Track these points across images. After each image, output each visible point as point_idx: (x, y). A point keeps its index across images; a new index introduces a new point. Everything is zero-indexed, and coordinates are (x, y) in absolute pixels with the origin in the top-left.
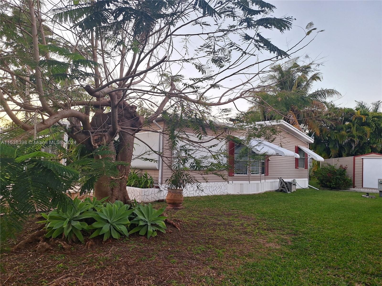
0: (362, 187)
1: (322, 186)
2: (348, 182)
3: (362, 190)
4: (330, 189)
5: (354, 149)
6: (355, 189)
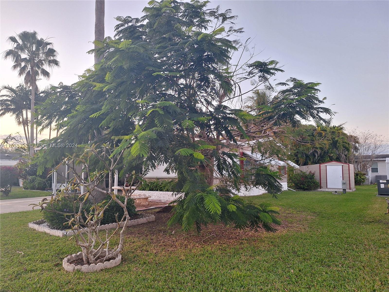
0: (327, 188)
1: (298, 188)
2: (316, 184)
3: (327, 190)
4: (304, 190)
5: (317, 158)
6: (321, 189)
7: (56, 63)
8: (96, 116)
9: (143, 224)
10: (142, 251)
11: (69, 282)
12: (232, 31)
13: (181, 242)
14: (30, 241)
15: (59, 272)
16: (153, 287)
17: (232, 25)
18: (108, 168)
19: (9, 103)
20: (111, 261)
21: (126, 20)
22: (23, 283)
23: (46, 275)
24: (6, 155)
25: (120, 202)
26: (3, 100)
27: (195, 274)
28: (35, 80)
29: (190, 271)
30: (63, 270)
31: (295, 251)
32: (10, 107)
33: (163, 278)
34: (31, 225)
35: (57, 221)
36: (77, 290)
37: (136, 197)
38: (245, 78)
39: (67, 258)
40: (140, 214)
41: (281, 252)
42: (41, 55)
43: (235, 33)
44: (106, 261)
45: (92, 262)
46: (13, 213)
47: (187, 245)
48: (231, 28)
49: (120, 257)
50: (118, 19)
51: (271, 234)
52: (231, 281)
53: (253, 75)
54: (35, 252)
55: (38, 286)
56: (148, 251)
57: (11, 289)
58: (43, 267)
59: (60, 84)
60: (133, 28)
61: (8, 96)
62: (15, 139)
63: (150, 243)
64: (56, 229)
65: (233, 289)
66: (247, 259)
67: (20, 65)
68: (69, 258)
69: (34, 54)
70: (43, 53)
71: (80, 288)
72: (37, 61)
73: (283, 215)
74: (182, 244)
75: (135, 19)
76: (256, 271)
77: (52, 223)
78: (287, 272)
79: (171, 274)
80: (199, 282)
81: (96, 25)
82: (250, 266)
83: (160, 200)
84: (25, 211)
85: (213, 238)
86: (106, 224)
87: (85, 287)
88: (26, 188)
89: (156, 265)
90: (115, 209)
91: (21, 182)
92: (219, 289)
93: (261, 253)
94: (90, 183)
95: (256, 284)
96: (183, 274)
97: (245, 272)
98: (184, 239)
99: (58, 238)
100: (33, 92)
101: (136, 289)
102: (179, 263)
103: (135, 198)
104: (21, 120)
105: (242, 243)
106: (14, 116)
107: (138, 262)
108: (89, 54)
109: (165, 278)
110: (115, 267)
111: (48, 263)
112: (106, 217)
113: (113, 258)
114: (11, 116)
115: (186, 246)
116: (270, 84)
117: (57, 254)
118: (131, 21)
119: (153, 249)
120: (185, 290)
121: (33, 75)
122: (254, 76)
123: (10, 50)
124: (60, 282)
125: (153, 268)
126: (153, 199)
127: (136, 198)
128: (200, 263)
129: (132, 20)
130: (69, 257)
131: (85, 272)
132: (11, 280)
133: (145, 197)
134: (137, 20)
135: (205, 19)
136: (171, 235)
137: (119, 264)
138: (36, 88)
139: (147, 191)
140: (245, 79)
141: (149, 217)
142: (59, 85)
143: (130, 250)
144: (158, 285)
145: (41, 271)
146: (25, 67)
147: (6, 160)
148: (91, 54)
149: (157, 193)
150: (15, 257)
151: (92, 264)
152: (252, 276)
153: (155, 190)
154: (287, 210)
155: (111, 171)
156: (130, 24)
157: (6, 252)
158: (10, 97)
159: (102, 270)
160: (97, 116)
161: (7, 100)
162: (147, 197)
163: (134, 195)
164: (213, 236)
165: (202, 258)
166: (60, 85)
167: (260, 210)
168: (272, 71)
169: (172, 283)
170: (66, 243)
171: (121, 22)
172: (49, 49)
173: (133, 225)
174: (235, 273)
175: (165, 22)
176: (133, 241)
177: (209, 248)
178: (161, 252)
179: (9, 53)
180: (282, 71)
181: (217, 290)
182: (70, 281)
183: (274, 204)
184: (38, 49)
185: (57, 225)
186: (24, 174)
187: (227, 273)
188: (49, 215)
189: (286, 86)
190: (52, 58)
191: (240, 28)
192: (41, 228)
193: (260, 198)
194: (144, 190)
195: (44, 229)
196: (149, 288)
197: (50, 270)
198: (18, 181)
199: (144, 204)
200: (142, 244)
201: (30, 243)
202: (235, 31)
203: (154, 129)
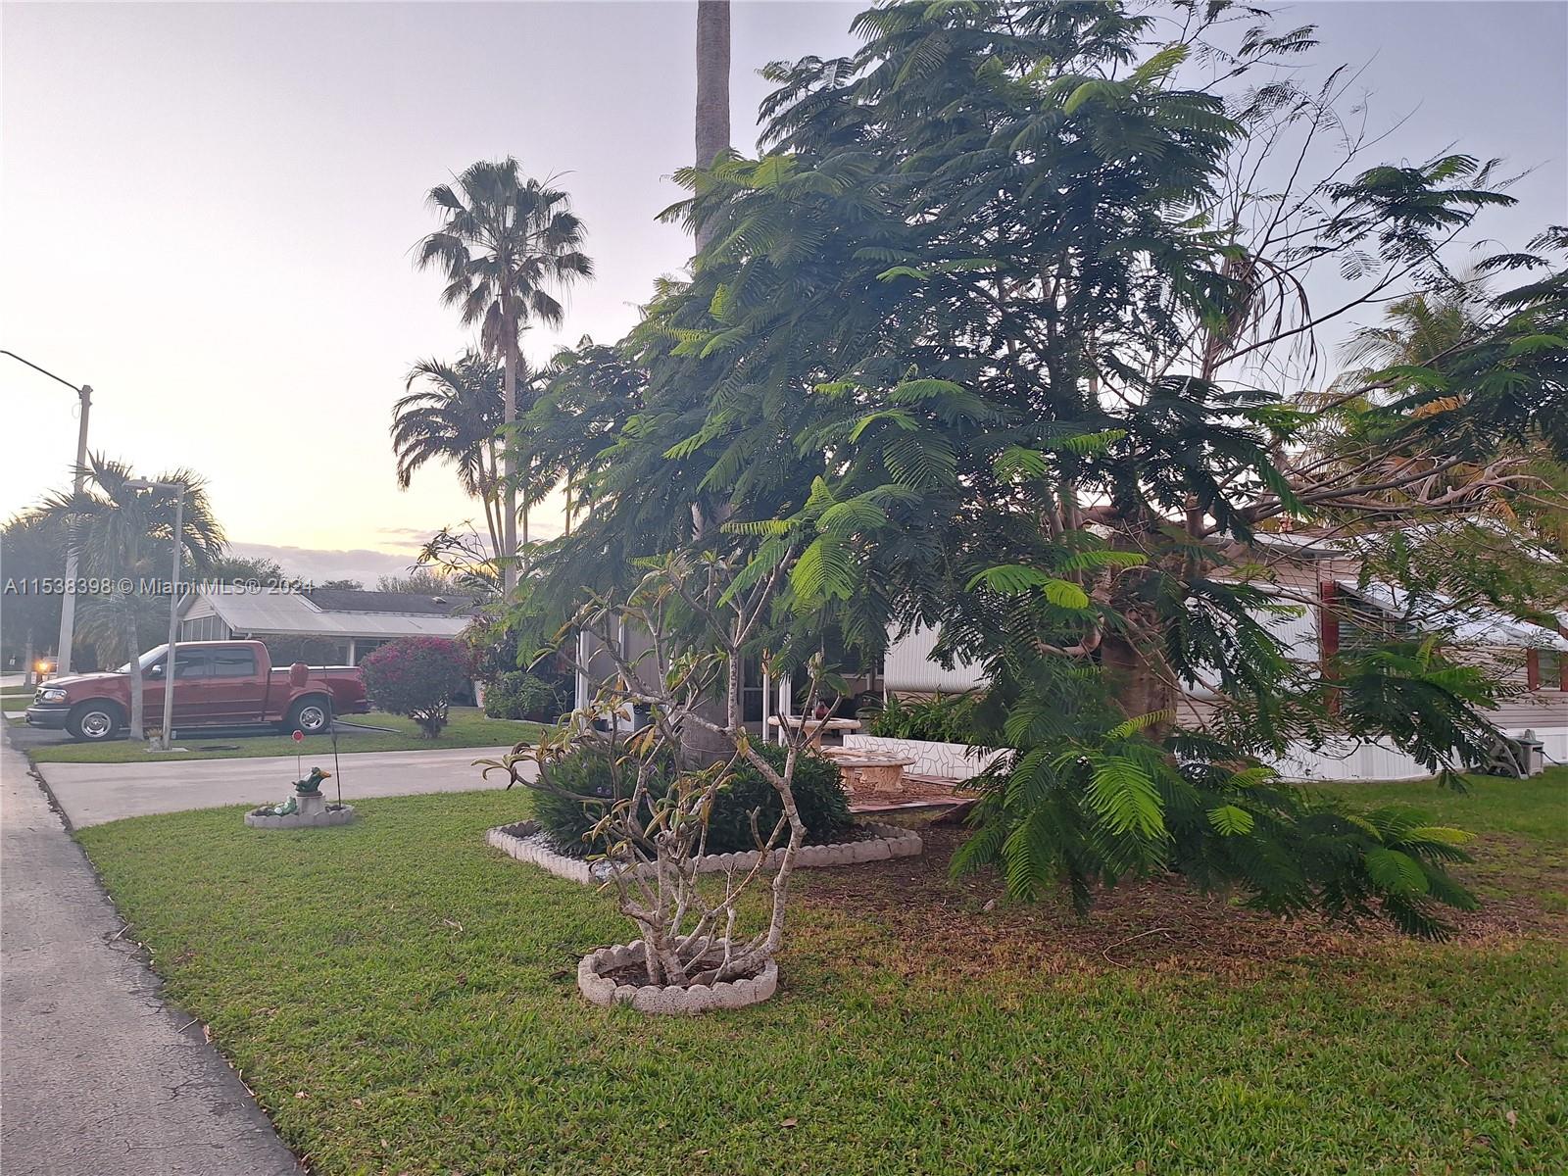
7: (581, 264)
8: (686, 453)
9: (873, 864)
10: (854, 960)
11: (593, 1039)
12: (1259, 47)
13: (1016, 943)
14: (487, 890)
15: (565, 1000)
16: (879, 1095)
17: (1255, 21)
18: (725, 640)
19: (439, 420)
20: (739, 982)
21: (802, 71)
22: (451, 1024)
23: (523, 1007)
24: (436, 599)
25: (766, 766)
26: (421, 409)
27: (1054, 1070)
28: (516, 333)
29: (1035, 1058)
30: (578, 996)
31: (1546, 1031)
32: (442, 434)
33: (922, 1067)
34: (498, 839)
35: (575, 829)
36: (614, 1068)
37: (854, 759)
38: (1317, 249)
39: (594, 956)
40: (863, 824)
41: (1471, 1030)
42: (531, 242)
43: (1275, 56)
44: (721, 980)
45: (675, 979)
46: (446, 795)
47: (1039, 959)
48: (1254, 33)
49: (770, 974)
50: (772, 71)
51: (1434, 951)
52: (1207, 1117)
53: (1355, 233)
54: (497, 928)
55: (496, 1038)
56: (877, 965)
57: (415, 1037)
58: (515, 978)
59: (582, 342)
60: (829, 99)
61: (433, 396)
62: (459, 544)
63: (891, 936)
64: (573, 856)
65: (1208, 1148)
66: (1296, 1040)
67: (468, 282)
68: (601, 956)
69: (507, 242)
70: (538, 235)
71: (623, 1064)
72: (521, 264)
73: (1524, 871)
74: (1019, 954)
75: (832, 62)
76: (1328, 1093)
77: (560, 833)
78: (1483, 1116)
79: (957, 1057)
80: (1065, 1105)
81: (699, 108)
82: (1303, 1070)
83: (952, 779)
84: (482, 790)
85: (1157, 944)
86: (738, 853)
87: (641, 1063)
88: (493, 714)
89: (903, 1020)
90: (769, 799)
91: (480, 689)
92: (1146, 1141)
93: (1369, 1022)
94: (665, 696)
95: (1320, 1145)
96: (1005, 1064)
97: (1274, 1090)
98: (1027, 934)
99: (573, 888)
100: (510, 378)
101: (816, 1094)
102: (991, 1023)
103: (850, 764)
104: (476, 475)
105: (1284, 976)
106: (455, 465)
107: (836, 998)
108: (664, 221)
109: (929, 1071)
110: (751, 1006)
111: (531, 968)
112: (735, 827)
113: (748, 975)
114: (445, 464)
115: (1035, 963)
116: (1441, 268)
117: (566, 942)
118: (816, 76)
119: (897, 959)
120: (1005, 1127)
121: (510, 319)
122: (1360, 236)
123: (436, 236)
124: (563, 1035)
125: (890, 1030)
126: (925, 771)
127: (855, 764)
128: (1080, 1033)
129: (821, 71)
130: (601, 953)
131: (647, 1011)
132: (416, 1008)
133: (888, 764)
134: (843, 67)
135: (1124, 16)
136: (979, 913)
137: (769, 1000)
138: (520, 362)
139: (903, 741)
140: (1315, 254)
141: (896, 838)
142: (578, 346)
143: (812, 953)
144: (900, 1093)
145: (510, 992)
146: (484, 288)
147: (436, 615)
148: (672, 221)
149: (940, 749)
150: (436, 936)
151: (671, 987)
152: (1304, 1111)
153: (934, 736)
154: (1550, 852)
155: (735, 651)
156: (815, 87)
157: (414, 917)
158: (440, 398)
159: (704, 1011)
160: (690, 450)
161: (433, 411)
162: (899, 763)
163: (850, 752)
164: (1157, 933)
165: (1091, 1013)
166: (582, 347)
167: (1372, 839)
168: (1448, 205)
169: (956, 1092)
170: (598, 907)
171: (781, 85)
172: (558, 216)
173: (834, 863)
174: (1229, 1089)
175: (940, 58)
176: (826, 920)
177: (1131, 981)
178: (928, 973)
179: (433, 247)
180: (1503, 200)
181: (1136, 1144)
182: (596, 1036)
183: (1487, 825)
184: (521, 222)
185: (574, 841)
186: (487, 665)
187: (1191, 1084)
188: (549, 806)
189: (1530, 268)
190: (567, 250)
191: (1295, 27)
192: (526, 850)
193: (1418, 792)
194: (889, 734)
195: (534, 852)
196: (865, 1096)
197: (536, 990)
198: (472, 688)
199: (889, 790)
200: (858, 935)
201: (488, 897)
202: (1274, 43)
203: (881, 490)
